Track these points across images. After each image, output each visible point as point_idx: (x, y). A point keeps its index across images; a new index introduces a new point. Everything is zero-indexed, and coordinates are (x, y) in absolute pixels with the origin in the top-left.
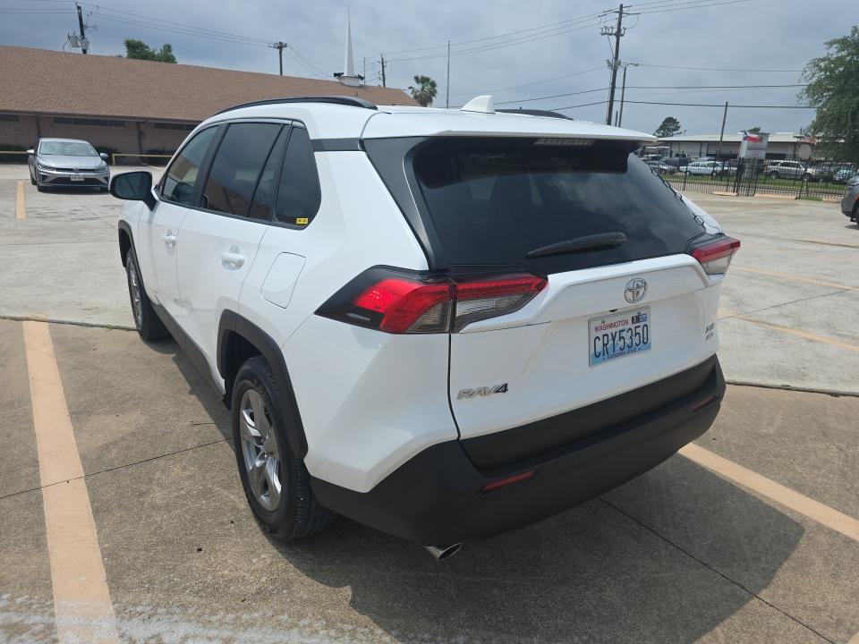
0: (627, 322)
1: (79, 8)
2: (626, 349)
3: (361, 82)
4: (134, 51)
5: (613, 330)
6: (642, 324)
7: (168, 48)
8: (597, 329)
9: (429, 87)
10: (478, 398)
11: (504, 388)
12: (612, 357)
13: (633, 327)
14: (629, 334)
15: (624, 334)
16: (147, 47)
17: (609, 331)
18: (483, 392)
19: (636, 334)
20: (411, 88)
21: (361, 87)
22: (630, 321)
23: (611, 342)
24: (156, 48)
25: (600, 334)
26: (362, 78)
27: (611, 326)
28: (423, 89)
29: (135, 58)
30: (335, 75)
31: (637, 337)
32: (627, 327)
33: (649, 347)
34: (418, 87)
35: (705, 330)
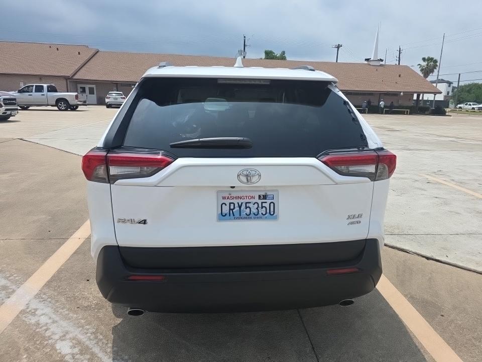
0: (253, 197)
1: (245, 37)
2: (252, 215)
3: (381, 63)
4: (268, 56)
5: (240, 201)
6: (269, 201)
7: (284, 53)
8: (224, 198)
9: (432, 63)
10: (128, 224)
11: (145, 222)
12: (238, 218)
13: (260, 202)
14: (256, 206)
15: (251, 205)
16: (274, 53)
17: (235, 201)
18: (132, 221)
19: (262, 207)
20: (419, 65)
21: (381, 65)
22: (257, 197)
23: (237, 209)
24: (278, 53)
25: (227, 202)
26: (382, 60)
27: (237, 198)
28: (427, 65)
29: (267, 59)
30: (367, 60)
31: (264, 209)
32: (253, 201)
33: (276, 218)
34: (424, 64)
35: (347, 217)
